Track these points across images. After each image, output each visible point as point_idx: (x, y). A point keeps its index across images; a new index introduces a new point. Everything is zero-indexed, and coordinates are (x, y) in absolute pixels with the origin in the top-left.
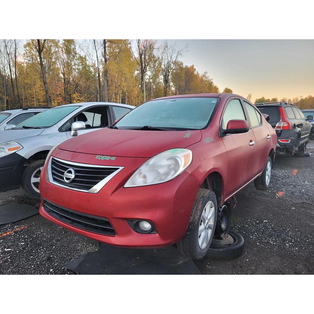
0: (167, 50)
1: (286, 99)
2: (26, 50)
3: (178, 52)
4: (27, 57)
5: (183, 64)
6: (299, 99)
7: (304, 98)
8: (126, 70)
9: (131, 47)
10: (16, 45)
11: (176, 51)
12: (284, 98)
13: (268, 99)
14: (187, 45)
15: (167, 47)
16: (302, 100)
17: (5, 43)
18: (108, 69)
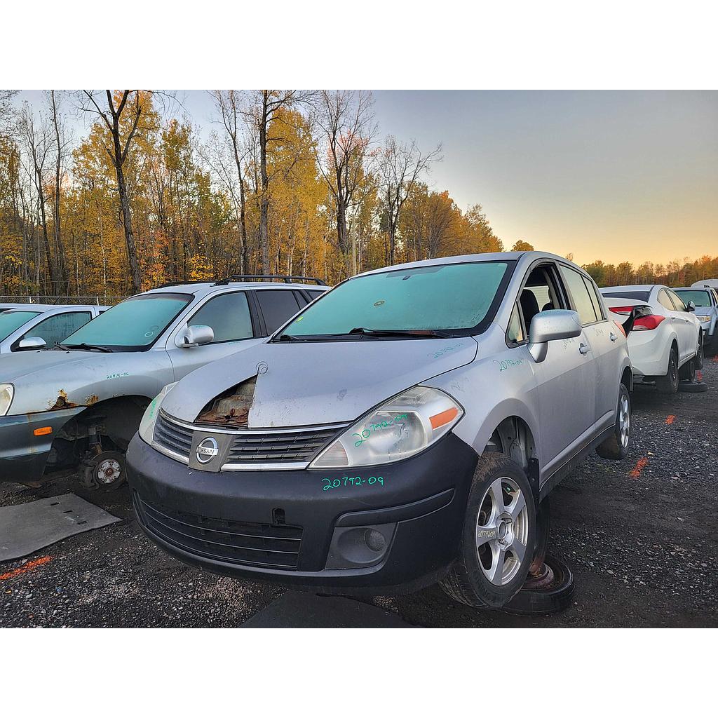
0: (393, 158)
1: (652, 265)
2: (79, 161)
3: (420, 162)
4: (81, 176)
5: (428, 189)
6: (682, 264)
7: (692, 261)
8: (306, 201)
9: (316, 152)
10: (59, 150)
11: (415, 161)
12: (647, 262)
13: (610, 266)
14: (439, 146)
15: (393, 150)
16: (687, 265)
17: (31, 147)
18: (271, 200)
